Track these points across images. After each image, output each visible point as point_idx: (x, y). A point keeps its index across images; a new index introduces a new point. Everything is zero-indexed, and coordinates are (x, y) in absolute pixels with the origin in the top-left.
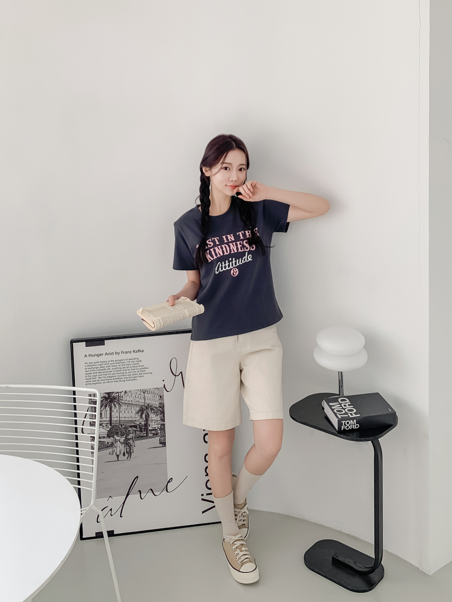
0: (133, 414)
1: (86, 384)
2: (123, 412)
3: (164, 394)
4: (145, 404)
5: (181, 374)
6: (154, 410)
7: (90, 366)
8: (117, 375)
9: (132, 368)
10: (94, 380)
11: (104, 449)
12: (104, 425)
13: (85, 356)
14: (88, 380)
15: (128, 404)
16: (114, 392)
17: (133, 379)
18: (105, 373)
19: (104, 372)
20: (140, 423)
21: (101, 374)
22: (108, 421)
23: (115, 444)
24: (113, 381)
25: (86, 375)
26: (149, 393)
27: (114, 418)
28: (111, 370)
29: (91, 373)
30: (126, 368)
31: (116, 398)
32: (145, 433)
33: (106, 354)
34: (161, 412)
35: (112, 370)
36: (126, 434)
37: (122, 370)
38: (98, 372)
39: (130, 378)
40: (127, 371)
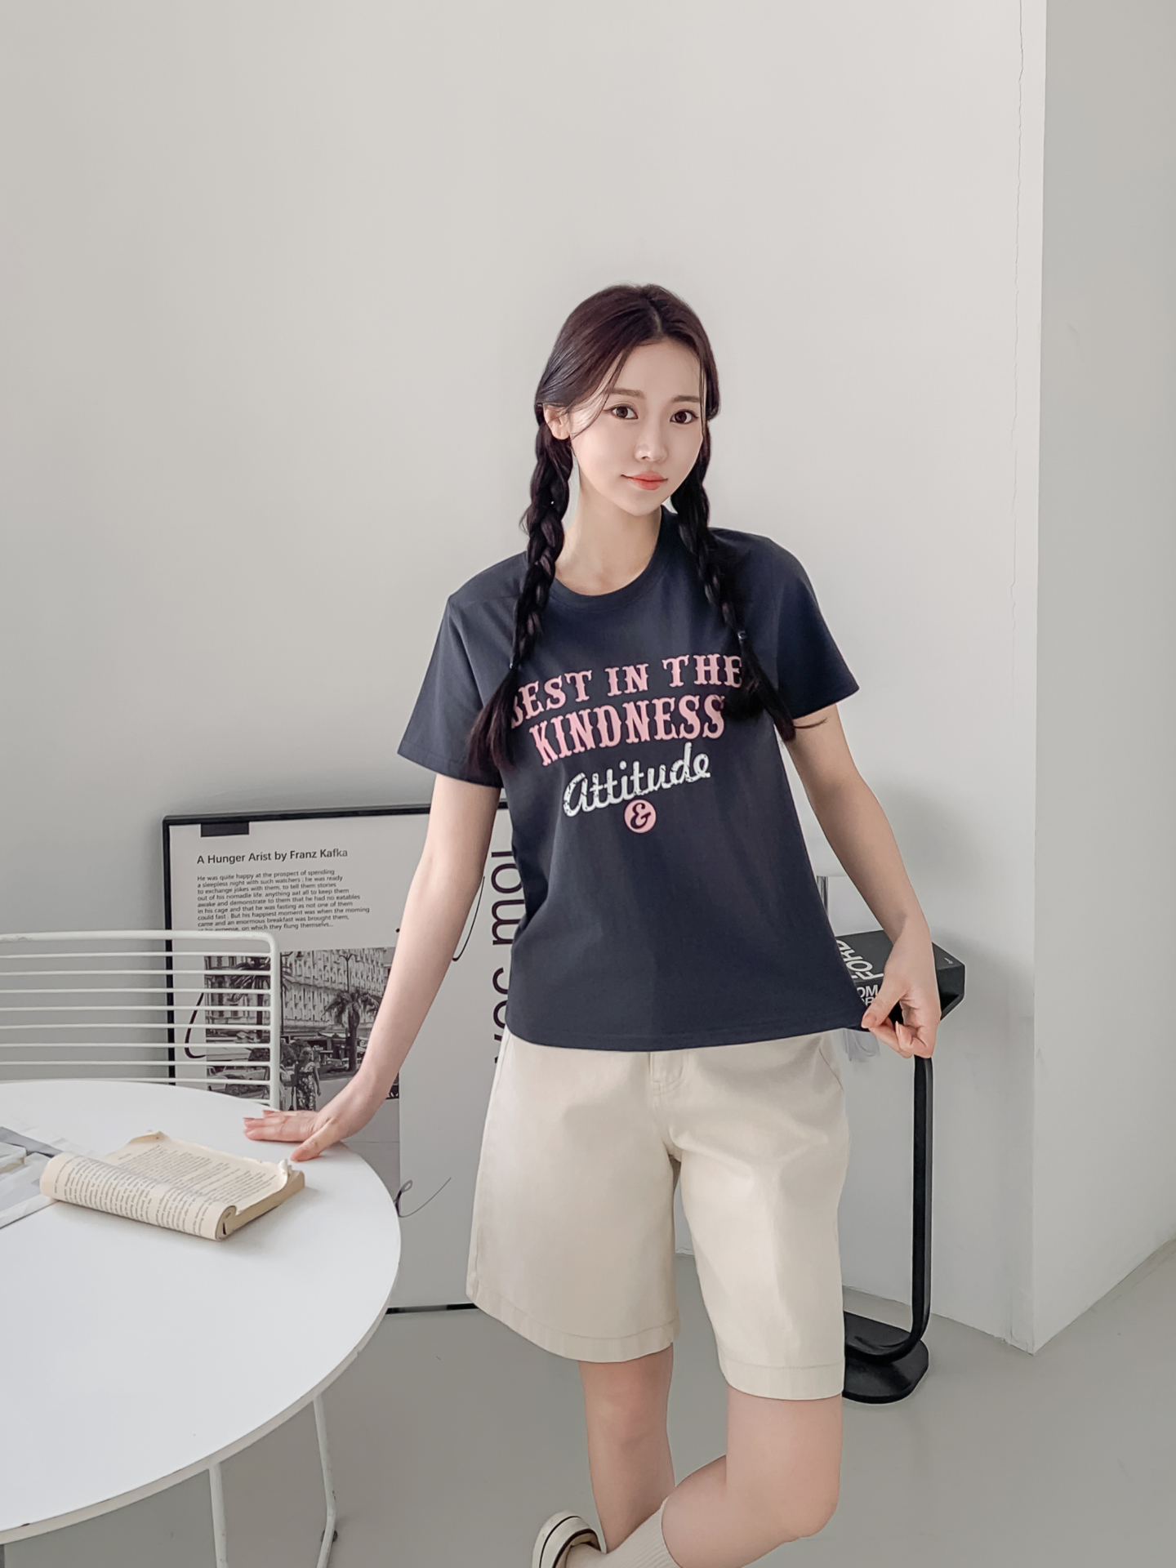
0: (318, 1013)
2: (292, 1004)
4: (350, 987)
6: (371, 1004)
7: (211, 885)
8: (277, 910)
9: (318, 895)
10: (219, 921)
12: (243, 1037)
13: (199, 861)
14: (204, 921)
15: (306, 986)
17: (320, 922)
18: (249, 906)
19: (246, 903)
20: (335, 1036)
21: (237, 906)
24: (268, 925)
25: (201, 908)
26: (359, 959)
28: (264, 898)
29: (214, 904)
30: (301, 893)
32: (346, 1062)
33: (252, 857)
35: (267, 899)
36: (299, 1061)
37: (292, 900)
38: (230, 900)
39: (310, 919)
40: (305, 903)
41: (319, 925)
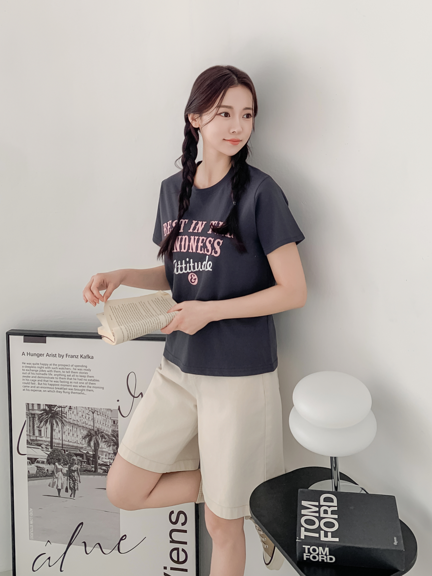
0: (79, 439)
1: (24, 390)
2: (67, 433)
3: (119, 419)
4: (95, 428)
5: (141, 395)
6: (105, 439)
7: (28, 367)
8: (60, 384)
9: (79, 378)
10: (32, 385)
11: (43, 478)
12: (44, 447)
13: (23, 354)
14: (26, 385)
15: (73, 425)
16: (56, 405)
17: (80, 392)
18: (46, 379)
20: (88, 453)
21: (41, 379)
22: (48, 442)
23: (56, 473)
24: (56, 390)
25: (24, 378)
26: (99, 414)
27: (56, 439)
28: (53, 376)
29: (30, 377)
30: (71, 376)
31: (58, 413)
32: (93, 467)
33: (47, 355)
34: (114, 442)
35: (55, 377)
36: (70, 463)
37: (66, 379)
38: (37, 376)
39: (75, 390)
40: (73, 381)
41: (80, 393)
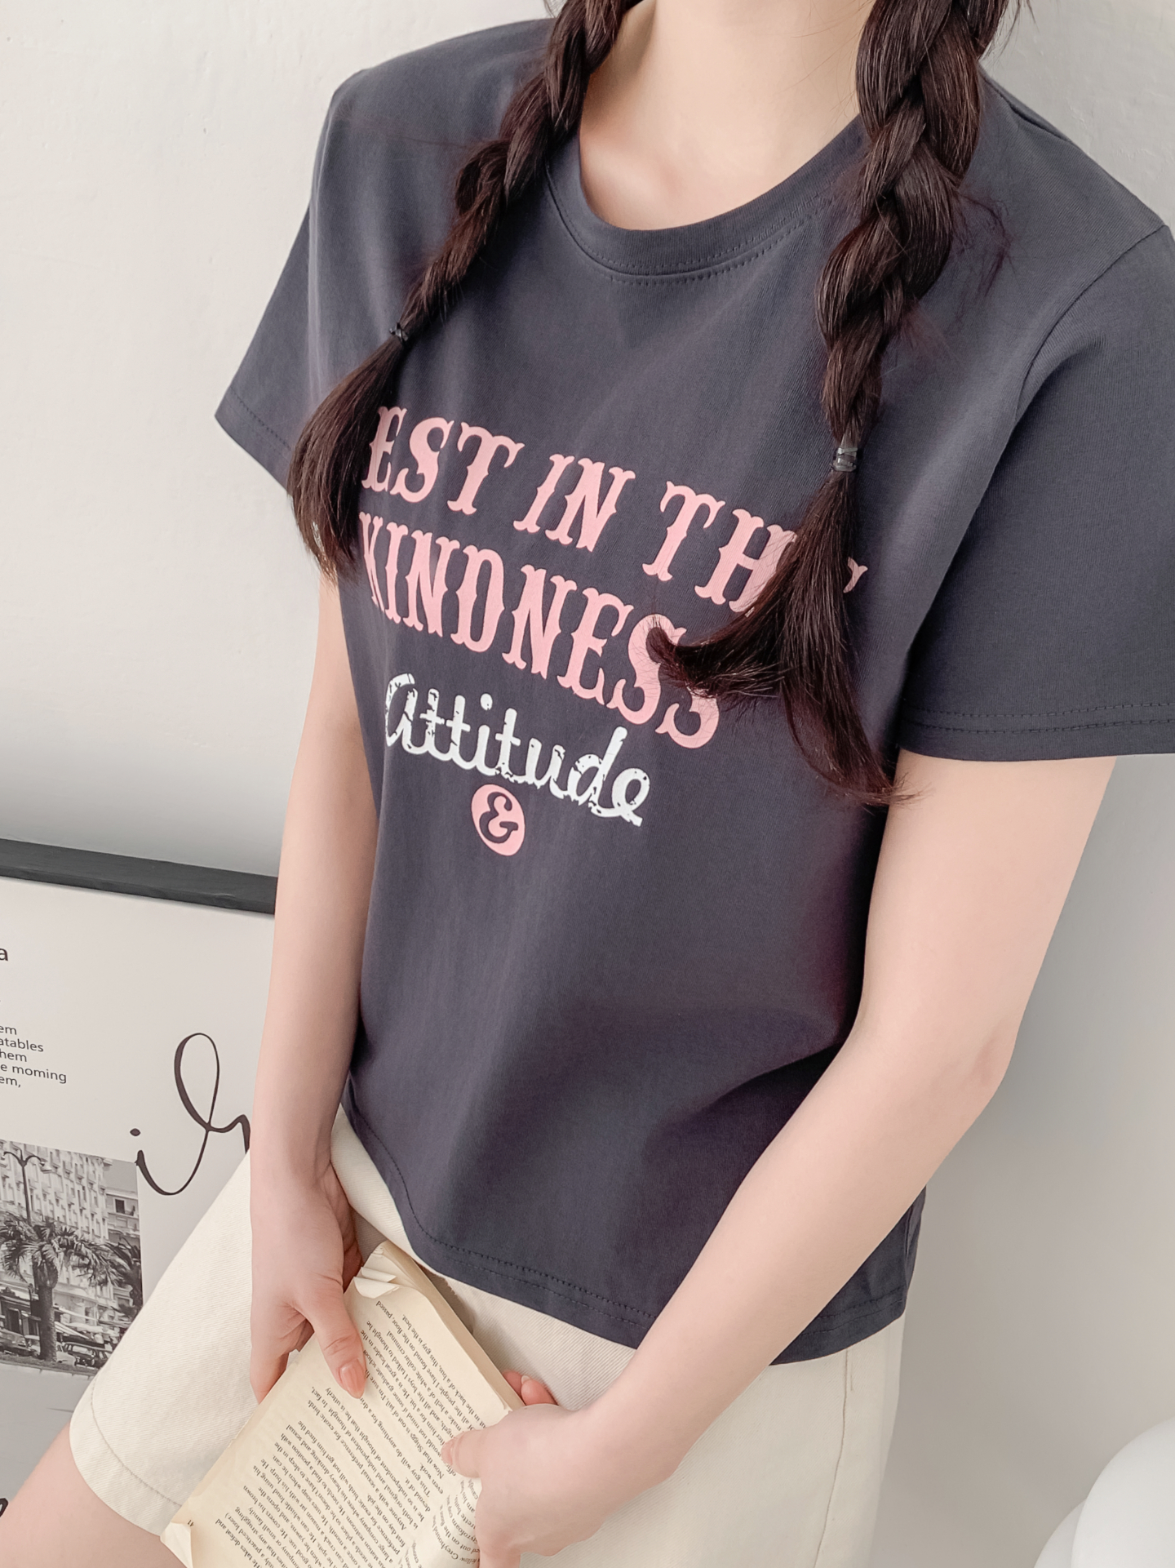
3: (140, 1198)
4: (32, 1214)
5: (240, 1125)
6: (83, 1257)
20: (7, 1293)
34: (122, 1274)
